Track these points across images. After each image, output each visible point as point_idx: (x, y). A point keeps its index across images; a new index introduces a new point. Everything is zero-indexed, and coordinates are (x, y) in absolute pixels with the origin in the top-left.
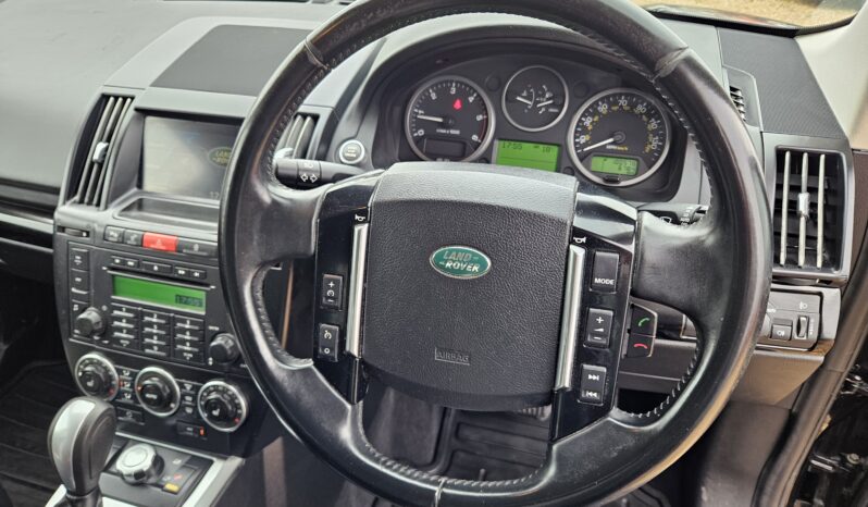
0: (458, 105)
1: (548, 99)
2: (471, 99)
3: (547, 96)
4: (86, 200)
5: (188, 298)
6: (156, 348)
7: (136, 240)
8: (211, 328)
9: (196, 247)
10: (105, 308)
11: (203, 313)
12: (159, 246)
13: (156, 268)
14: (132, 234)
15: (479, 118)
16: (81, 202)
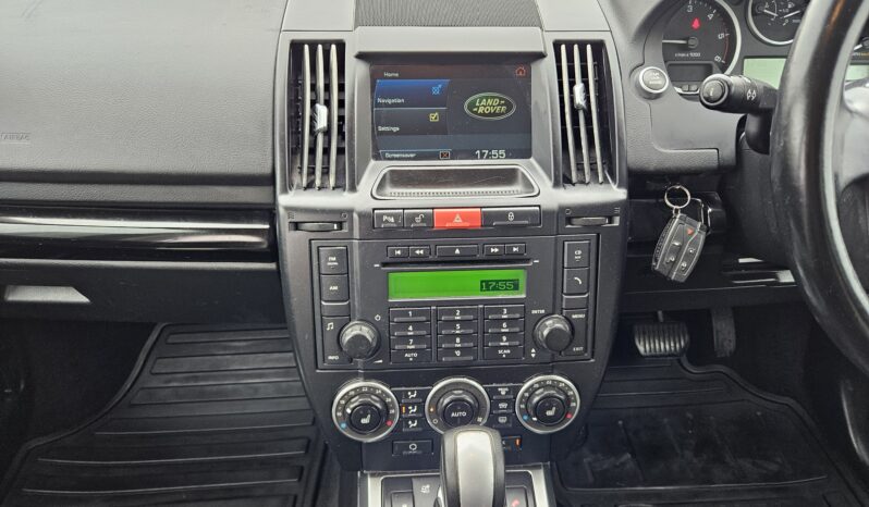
0: (696, 24)
1: (792, 10)
2: (711, 17)
3: (790, 6)
4: (318, 182)
5: (497, 281)
6: (458, 353)
7: (423, 220)
8: (534, 312)
9: (511, 217)
10: (378, 318)
11: (524, 296)
12: (458, 222)
13: (457, 251)
14: (418, 215)
15: (721, 36)
16: (310, 186)
